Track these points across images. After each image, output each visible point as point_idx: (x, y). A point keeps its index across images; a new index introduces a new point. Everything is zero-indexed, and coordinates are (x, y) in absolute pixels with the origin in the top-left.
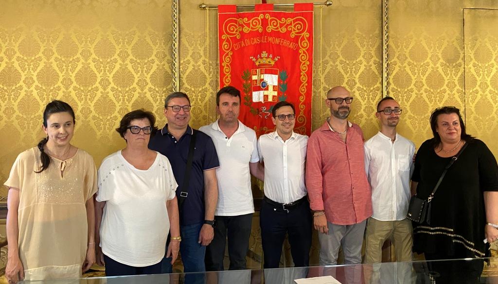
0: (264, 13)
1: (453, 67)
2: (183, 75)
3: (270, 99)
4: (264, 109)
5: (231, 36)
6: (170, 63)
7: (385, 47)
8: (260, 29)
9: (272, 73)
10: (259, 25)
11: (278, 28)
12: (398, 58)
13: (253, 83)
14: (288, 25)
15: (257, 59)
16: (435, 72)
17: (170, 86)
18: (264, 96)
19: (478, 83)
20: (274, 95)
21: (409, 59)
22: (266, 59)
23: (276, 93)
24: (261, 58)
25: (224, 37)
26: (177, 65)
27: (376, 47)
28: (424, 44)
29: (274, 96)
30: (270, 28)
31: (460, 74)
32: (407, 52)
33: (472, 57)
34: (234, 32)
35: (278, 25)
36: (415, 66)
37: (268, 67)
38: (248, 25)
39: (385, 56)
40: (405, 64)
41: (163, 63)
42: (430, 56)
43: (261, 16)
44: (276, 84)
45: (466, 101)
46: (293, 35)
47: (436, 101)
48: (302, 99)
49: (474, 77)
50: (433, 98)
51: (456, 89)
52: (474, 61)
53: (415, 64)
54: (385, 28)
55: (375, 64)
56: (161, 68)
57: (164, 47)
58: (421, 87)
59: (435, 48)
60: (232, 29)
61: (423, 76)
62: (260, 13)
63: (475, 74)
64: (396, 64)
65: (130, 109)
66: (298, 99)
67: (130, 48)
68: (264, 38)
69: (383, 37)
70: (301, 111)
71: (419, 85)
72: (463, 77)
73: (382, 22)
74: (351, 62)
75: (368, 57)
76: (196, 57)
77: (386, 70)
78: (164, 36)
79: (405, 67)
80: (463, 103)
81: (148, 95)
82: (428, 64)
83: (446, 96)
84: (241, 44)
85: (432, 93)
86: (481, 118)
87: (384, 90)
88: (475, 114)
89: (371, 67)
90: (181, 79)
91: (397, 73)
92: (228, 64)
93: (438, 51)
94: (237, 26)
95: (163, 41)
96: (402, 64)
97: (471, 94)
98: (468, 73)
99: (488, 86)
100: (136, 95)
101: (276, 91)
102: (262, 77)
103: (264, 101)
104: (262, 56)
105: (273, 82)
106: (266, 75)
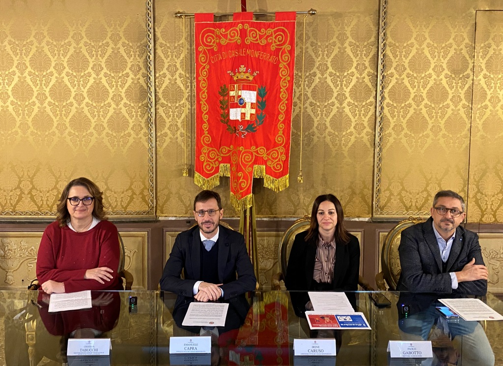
0: (243, 23)
1: (460, 79)
2: (159, 89)
3: (248, 118)
4: (241, 128)
5: (208, 48)
6: (146, 76)
7: (381, 56)
8: (239, 40)
9: (250, 90)
11: (257, 40)
12: (395, 69)
13: (231, 99)
14: (268, 36)
15: (235, 74)
16: (438, 84)
17: (146, 101)
18: (242, 113)
19: (489, 97)
20: (252, 113)
21: (408, 71)
22: (243, 73)
23: (253, 111)
24: (239, 73)
25: (200, 49)
26: (152, 78)
27: (370, 56)
28: (426, 52)
29: (251, 115)
30: (249, 40)
31: (467, 86)
32: (406, 62)
33: (483, 66)
34: (211, 44)
35: (258, 36)
36: (416, 78)
37: (246, 83)
38: (225, 36)
39: (380, 67)
40: (404, 76)
41: (138, 77)
42: (432, 66)
43: (240, 26)
44: (254, 101)
45: (472, 117)
46: (273, 48)
47: (437, 117)
48: (281, 117)
49: (484, 91)
50: (434, 114)
51: (461, 104)
52: (485, 71)
53: (415, 75)
54: (381, 35)
55: (369, 76)
56: (136, 82)
57: (139, 60)
58: (421, 102)
59: (439, 57)
60: (209, 40)
61: (424, 90)
62: (238, 23)
63: (485, 86)
64: (393, 76)
65: (105, 125)
66: (277, 118)
67: (104, 60)
68: (242, 51)
69: (380, 46)
70: (279, 131)
71: (418, 100)
72: (471, 90)
73: (379, 28)
74: (342, 74)
75: (360, 68)
76: (173, 70)
77: (381, 82)
78: (138, 47)
79: (403, 79)
80: (469, 120)
81: (124, 111)
82: (430, 76)
83: (450, 112)
84: (218, 57)
85: (434, 108)
86: (489, 137)
87: (377, 105)
88: (482, 133)
89: (364, 80)
90: (157, 93)
91: (393, 86)
92: (205, 78)
93: (443, 61)
94: (215, 37)
95: (138, 53)
96: (400, 76)
97: (478, 109)
98: (477, 85)
100: (111, 111)
101: (254, 108)
102: (240, 93)
103: (241, 119)
104: (240, 71)
105: (251, 99)
106: (244, 92)
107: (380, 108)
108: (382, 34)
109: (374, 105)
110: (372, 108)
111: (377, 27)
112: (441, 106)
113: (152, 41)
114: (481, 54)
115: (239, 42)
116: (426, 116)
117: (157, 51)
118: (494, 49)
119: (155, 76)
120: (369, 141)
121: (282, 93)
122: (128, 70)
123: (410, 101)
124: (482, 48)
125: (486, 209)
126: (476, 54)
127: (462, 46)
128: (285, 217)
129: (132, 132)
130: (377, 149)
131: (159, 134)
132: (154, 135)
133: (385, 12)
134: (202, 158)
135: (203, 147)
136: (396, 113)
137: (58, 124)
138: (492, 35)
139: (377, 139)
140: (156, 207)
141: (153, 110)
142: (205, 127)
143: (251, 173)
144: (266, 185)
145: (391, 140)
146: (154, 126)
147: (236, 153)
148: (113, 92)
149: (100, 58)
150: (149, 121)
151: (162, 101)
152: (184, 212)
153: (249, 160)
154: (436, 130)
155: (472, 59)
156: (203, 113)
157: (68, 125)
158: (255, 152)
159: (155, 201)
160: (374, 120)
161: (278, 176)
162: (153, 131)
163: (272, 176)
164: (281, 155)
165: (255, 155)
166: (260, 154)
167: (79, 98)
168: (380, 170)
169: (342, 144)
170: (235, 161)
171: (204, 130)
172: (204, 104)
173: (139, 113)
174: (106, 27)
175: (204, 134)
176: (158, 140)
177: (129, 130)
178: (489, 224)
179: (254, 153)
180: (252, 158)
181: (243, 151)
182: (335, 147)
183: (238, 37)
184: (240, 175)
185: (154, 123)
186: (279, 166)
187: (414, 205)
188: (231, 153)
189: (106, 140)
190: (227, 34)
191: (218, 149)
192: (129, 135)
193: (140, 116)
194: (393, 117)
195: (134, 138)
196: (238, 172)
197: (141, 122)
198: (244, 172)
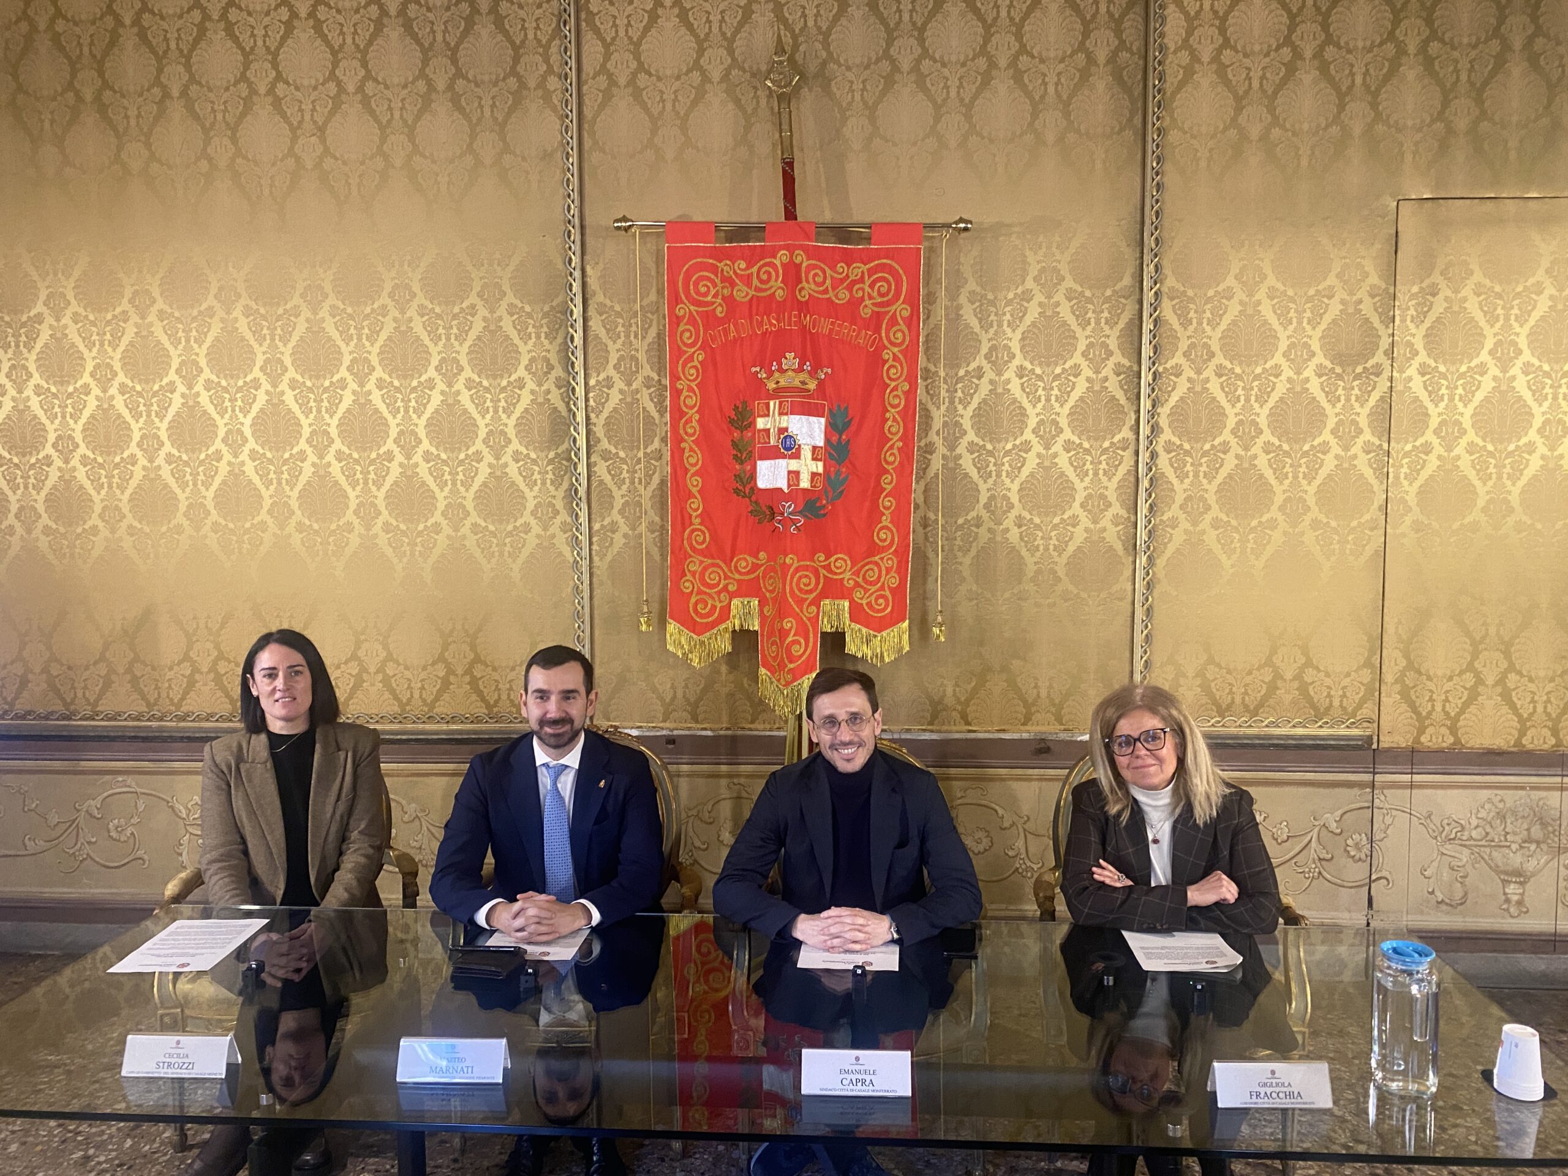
0: (791, 249)
1: (1358, 377)
2: (597, 416)
3: (805, 484)
4: (789, 507)
5: (701, 309)
6: (565, 386)
7: (1148, 325)
8: (780, 292)
9: (809, 414)
10: (776, 280)
11: (826, 291)
12: (1186, 355)
13: (759, 437)
14: (856, 282)
15: (770, 374)
16: (1298, 392)
17: (565, 446)
18: (789, 472)
19: (1434, 422)
20: (815, 470)
21: (1219, 359)
22: (791, 372)
23: (819, 467)
24: (781, 370)
25: (680, 311)
26: (580, 391)
27: (1121, 325)
28: (1267, 310)
29: (814, 475)
30: (807, 290)
31: (1374, 397)
32: (1214, 337)
33: (1419, 344)
34: (709, 299)
35: (828, 281)
36: (1239, 377)
37: (800, 397)
38: (747, 280)
39: (1147, 351)
40: (1209, 373)
41: (545, 387)
42: (1283, 345)
43: (783, 256)
44: (820, 441)
45: (1391, 475)
46: (866, 311)
47: (1295, 477)
48: (888, 482)
49: (1422, 406)
50: (1288, 469)
51: (1360, 441)
52: (1422, 357)
53: (1238, 370)
54: (1149, 270)
55: (1118, 375)
56: (540, 400)
57: (547, 346)
58: (1253, 438)
59: (1300, 322)
60: (703, 290)
61: (1261, 406)
62: (782, 248)
63: (1424, 396)
64: (1180, 374)
65: (470, 505)
66: (878, 483)
67: (465, 349)
68: (790, 318)
69: (1145, 297)
70: (883, 514)
71: (1247, 431)
72: (1387, 406)
73: (1142, 253)
74: (1048, 370)
75: (1097, 355)
76: (628, 369)
77: (1148, 390)
78: (546, 315)
79: (1207, 380)
80: (1382, 483)
81: (513, 470)
82: (1277, 371)
83: (1329, 462)
84: (726, 332)
85: (1287, 454)
86: (1435, 525)
87: (1141, 447)
88: (1415, 514)
89: (1106, 384)
90: (592, 427)
91: (1182, 398)
92: (693, 385)
93: (1310, 333)
94: (718, 281)
95: (545, 329)
96: (1199, 372)
97: (1407, 454)
98: (1402, 392)
99: (1464, 432)
100: (484, 471)
101: (820, 460)
102: (785, 421)
103: (789, 486)
104: (784, 367)
105: (811, 436)
106: (795, 418)
107: (1148, 454)
108: (1152, 266)
109: (1132, 448)
110: (1128, 454)
111: (1138, 250)
112: (1307, 447)
113: (578, 300)
114: (1412, 312)
115: (780, 294)
116: (1268, 473)
117: (590, 323)
118: (1446, 299)
119: (586, 384)
120: (1119, 538)
121: (889, 423)
122: (521, 372)
123: (1226, 435)
124: (1413, 296)
125: (1430, 713)
126: (1397, 312)
127: (1362, 294)
128: (908, 731)
129: (533, 522)
130: (1142, 560)
131: (596, 526)
132: (585, 528)
133: (1157, 212)
134: (689, 584)
135: (691, 556)
136: (1188, 468)
138: (1441, 263)
139: (1142, 535)
141: (582, 468)
142: (694, 506)
143: (815, 620)
144: (851, 648)
145: (1178, 537)
146: (584, 506)
147: (776, 572)
148: (487, 425)
149: (456, 344)
150: (572, 494)
151: (605, 444)
152: (660, 717)
153: (809, 588)
154: (1294, 509)
155: (1387, 327)
156: (687, 471)
157: (382, 505)
158: (824, 567)
160: (1132, 486)
161: (881, 625)
162: (583, 518)
163: (867, 627)
164: (887, 573)
165: (825, 577)
166: (836, 574)
167: (408, 441)
168: (1149, 612)
169: (1051, 547)
170: (771, 592)
171: (690, 516)
172: (692, 450)
173: (550, 476)
174: (470, 268)
175: (692, 524)
176: (595, 539)
177: (527, 517)
178: (1440, 751)
179: (823, 572)
180: (817, 583)
181: (795, 566)
182: (1033, 556)
183: (779, 284)
184: (789, 625)
185: (583, 500)
186: (881, 601)
187: (1238, 700)
188: (761, 571)
189: (471, 542)
190: (750, 276)
191: (728, 563)
192: (527, 529)
193: (552, 482)
194: (1181, 478)
195: (538, 536)
196: (782, 619)
197: (554, 497)
198: (797, 617)
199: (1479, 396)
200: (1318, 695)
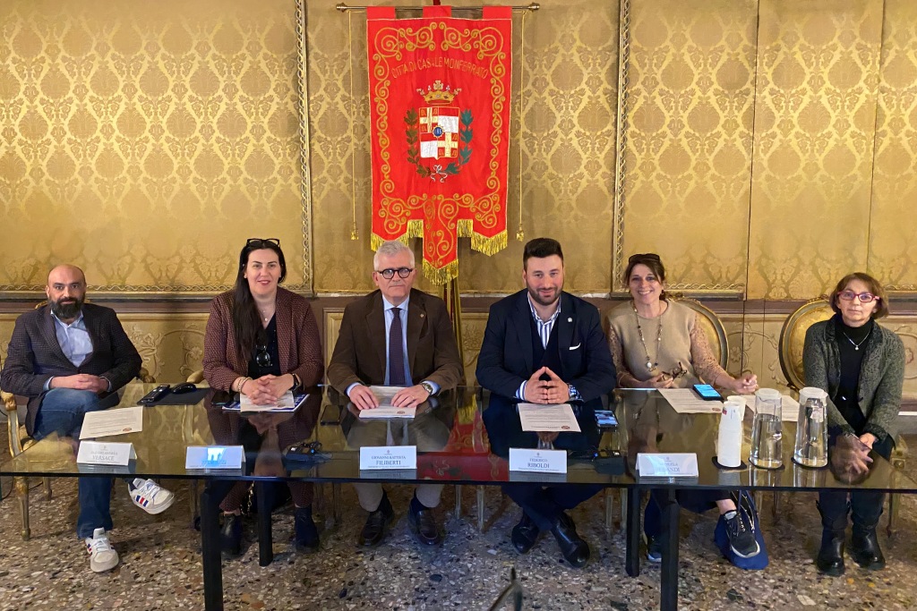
0: (438, 21)
1: (736, 96)
2: (315, 117)
3: (448, 154)
4: (439, 168)
5: (387, 56)
6: (296, 100)
7: (622, 67)
8: (432, 46)
9: (450, 115)
10: (430, 39)
11: (458, 45)
12: (643, 83)
13: (421, 129)
14: (474, 40)
15: (427, 93)
16: (704, 104)
17: (296, 134)
18: (439, 148)
19: (777, 121)
20: (453, 147)
21: (661, 86)
22: (438, 91)
23: (455, 145)
24: (433, 90)
25: (375, 57)
26: (305, 103)
27: (607, 67)
28: (687, 59)
29: (453, 149)
30: (447, 44)
31: (746, 107)
32: (658, 74)
33: (770, 78)
34: (392, 50)
35: (459, 39)
37: (445, 105)
38: (413, 39)
39: (621, 81)
40: (655, 93)
41: (285, 101)
42: (696, 78)
43: (433, 26)
44: (456, 130)
45: (754, 150)
46: (481, 56)
47: (702, 151)
48: (494, 153)
49: (771, 112)
50: (698, 147)
51: (737, 132)
52: (771, 85)
53: (671, 92)
54: (623, 36)
55: (606, 94)
56: (282, 108)
57: (286, 77)
58: (679, 130)
59: (705, 65)
60: (389, 45)
61: (684, 112)
62: (432, 21)
63: (772, 106)
64: (640, 94)
65: (243, 168)
66: (489, 153)
67: (239, 79)
68: (438, 60)
69: (621, 51)
70: (491, 171)
71: (676, 126)
72: (752, 112)
73: (619, 26)
74: (567, 92)
75: (594, 83)
76: (332, 90)
77: (622, 103)
78: (285, 60)
79: (655, 98)
80: (749, 154)
81: (267, 148)
82: (693, 93)
83: (721, 143)
84: (402, 68)
85: (698, 138)
86: (778, 177)
87: (618, 135)
88: (767, 172)
89: (599, 100)
90: (312, 123)
91: (640, 108)
92: (384, 100)
93: (711, 71)
94: (397, 40)
95: (285, 68)
96: (650, 93)
97: (763, 139)
98: (760, 105)
99: (793, 126)
100: (250, 148)
101: (456, 141)
102: (435, 119)
103: (439, 156)
104: (435, 88)
105: (451, 127)
106: (441, 117)
107: (621, 139)
108: (624, 34)
109: (613, 135)
110: (611, 139)
111: (617, 24)
112: (709, 135)
113: (304, 51)
114: (766, 60)
115: (432, 48)
116: (687, 149)
118: (785, 53)
119: (308, 99)
120: (606, 185)
121: (495, 119)
122: (271, 92)
123: (665, 128)
125: (774, 281)
126: (758, 60)
127: (739, 50)
129: (279, 177)
130: (618, 197)
131: (315, 180)
132: (308, 180)
134: (383, 213)
135: (383, 197)
136: (644, 146)
137: (180, 167)
138: (782, 33)
139: (618, 184)
140: (313, 278)
141: (306, 147)
142: (386, 169)
143: (454, 231)
144: (474, 246)
145: (638, 184)
146: (308, 168)
147: (432, 205)
148: (252, 122)
149: (234, 76)
150: (300, 161)
151: (319, 133)
152: (351, 286)
153: (451, 213)
154: (702, 168)
155: (753, 68)
156: (380, 149)
157: (192, 168)
158: (459, 201)
159: (311, 271)
160: (613, 156)
161: (490, 233)
162: (307, 175)
163: (483, 234)
164: (494, 204)
165: (459, 207)
166: (465, 205)
167: (207, 131)
168: (622, 226)
169: (569, 191)
170: (430, 216)
171: (384, 174)
172: (383, 137)
173: (288, 151)
175: (384, 179)
176: (314, 187)
177: (275, 174)
178: (780, 301)
179: (458, 204)
180: (455, 210)
181: (443, 200)
182: (558, 195)
183: (431, 41)
184: (440, 234)
185: (307, 165)
186: (491, 220)
188: (424, 204)
189: (243, 188)
190: (415, 37)
191: (405, 200)
192: (275, 180)
193: (289, 155)
194: (640, 152)
195: (282, 185)
196: (436, 231)
197: (290, 163)
198: (445, 230)
199: (802, 107)
200: (714, 272)
